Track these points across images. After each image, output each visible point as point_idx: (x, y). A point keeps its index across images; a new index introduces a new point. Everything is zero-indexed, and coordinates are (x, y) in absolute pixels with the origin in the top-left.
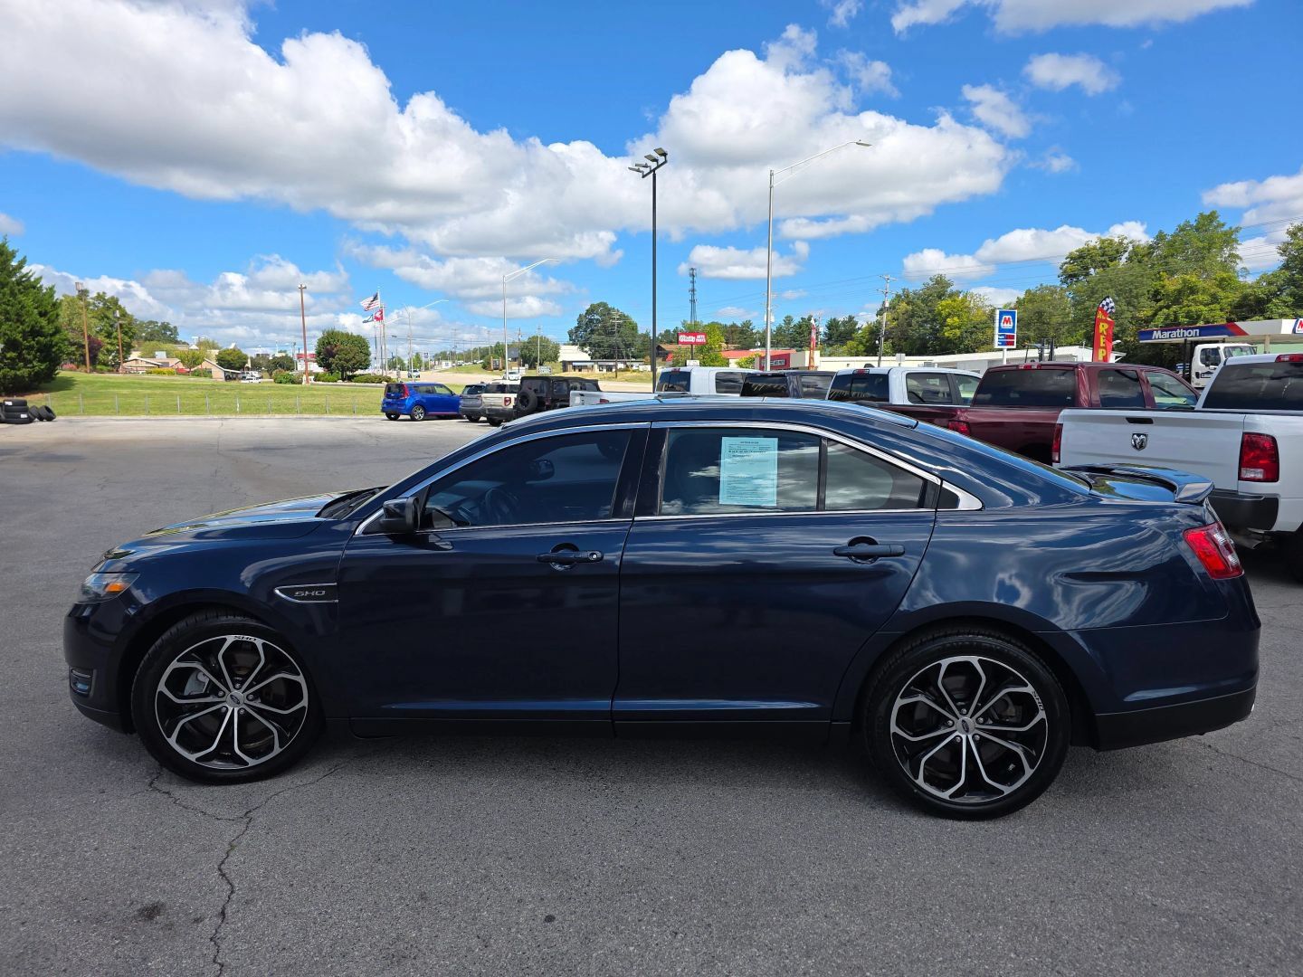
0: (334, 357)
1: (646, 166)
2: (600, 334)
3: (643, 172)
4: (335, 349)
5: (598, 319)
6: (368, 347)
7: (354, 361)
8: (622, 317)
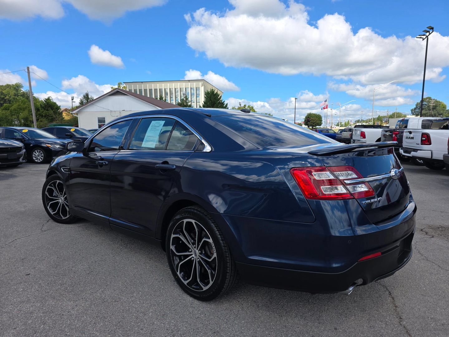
0: (309, 122)
1: (424, 35)
2: (426, 110)
3: (423, 38)
4: (310, 119)
5: (426, 104)
6: (322, 118)
7: (316, 123)
8: (436, 101)
